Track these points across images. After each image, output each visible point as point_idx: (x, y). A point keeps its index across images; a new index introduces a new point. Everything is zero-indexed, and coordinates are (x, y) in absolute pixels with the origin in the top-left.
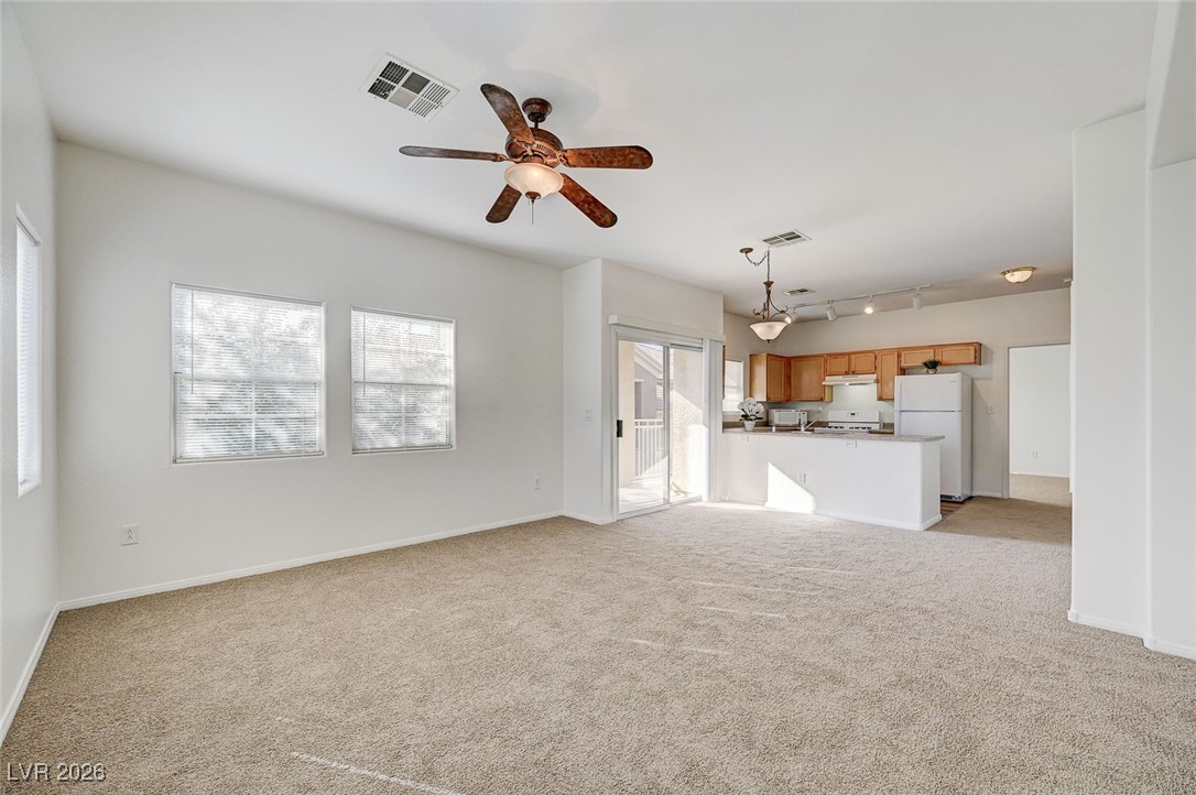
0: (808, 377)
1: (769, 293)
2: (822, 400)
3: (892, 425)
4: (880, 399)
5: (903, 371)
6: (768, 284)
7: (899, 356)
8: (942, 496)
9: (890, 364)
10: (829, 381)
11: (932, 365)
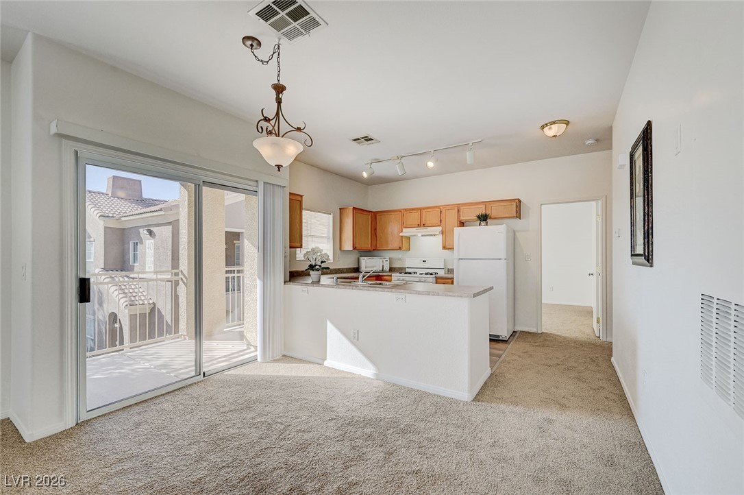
0: (393, 229)
1: (279, 102)
2: (400, 249)
3: (452, 270)
4: (444, 248)
5: (462, 224)
6: (279, 89)
7: (458, 211)
8: (490, 335)
9: (452, 218)
10: (406, 232)
11: (484, 218)
